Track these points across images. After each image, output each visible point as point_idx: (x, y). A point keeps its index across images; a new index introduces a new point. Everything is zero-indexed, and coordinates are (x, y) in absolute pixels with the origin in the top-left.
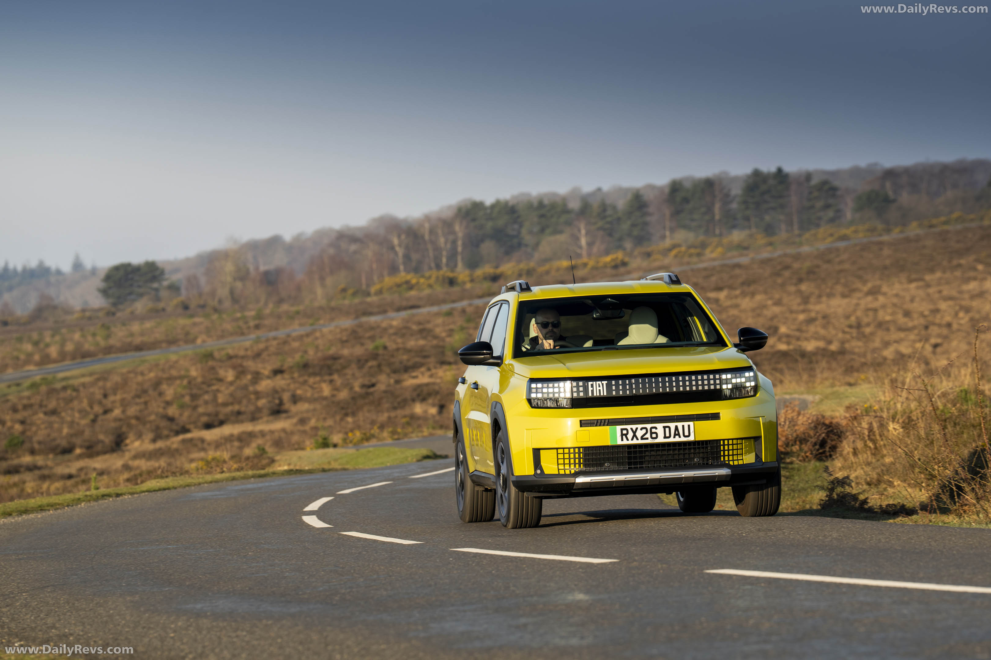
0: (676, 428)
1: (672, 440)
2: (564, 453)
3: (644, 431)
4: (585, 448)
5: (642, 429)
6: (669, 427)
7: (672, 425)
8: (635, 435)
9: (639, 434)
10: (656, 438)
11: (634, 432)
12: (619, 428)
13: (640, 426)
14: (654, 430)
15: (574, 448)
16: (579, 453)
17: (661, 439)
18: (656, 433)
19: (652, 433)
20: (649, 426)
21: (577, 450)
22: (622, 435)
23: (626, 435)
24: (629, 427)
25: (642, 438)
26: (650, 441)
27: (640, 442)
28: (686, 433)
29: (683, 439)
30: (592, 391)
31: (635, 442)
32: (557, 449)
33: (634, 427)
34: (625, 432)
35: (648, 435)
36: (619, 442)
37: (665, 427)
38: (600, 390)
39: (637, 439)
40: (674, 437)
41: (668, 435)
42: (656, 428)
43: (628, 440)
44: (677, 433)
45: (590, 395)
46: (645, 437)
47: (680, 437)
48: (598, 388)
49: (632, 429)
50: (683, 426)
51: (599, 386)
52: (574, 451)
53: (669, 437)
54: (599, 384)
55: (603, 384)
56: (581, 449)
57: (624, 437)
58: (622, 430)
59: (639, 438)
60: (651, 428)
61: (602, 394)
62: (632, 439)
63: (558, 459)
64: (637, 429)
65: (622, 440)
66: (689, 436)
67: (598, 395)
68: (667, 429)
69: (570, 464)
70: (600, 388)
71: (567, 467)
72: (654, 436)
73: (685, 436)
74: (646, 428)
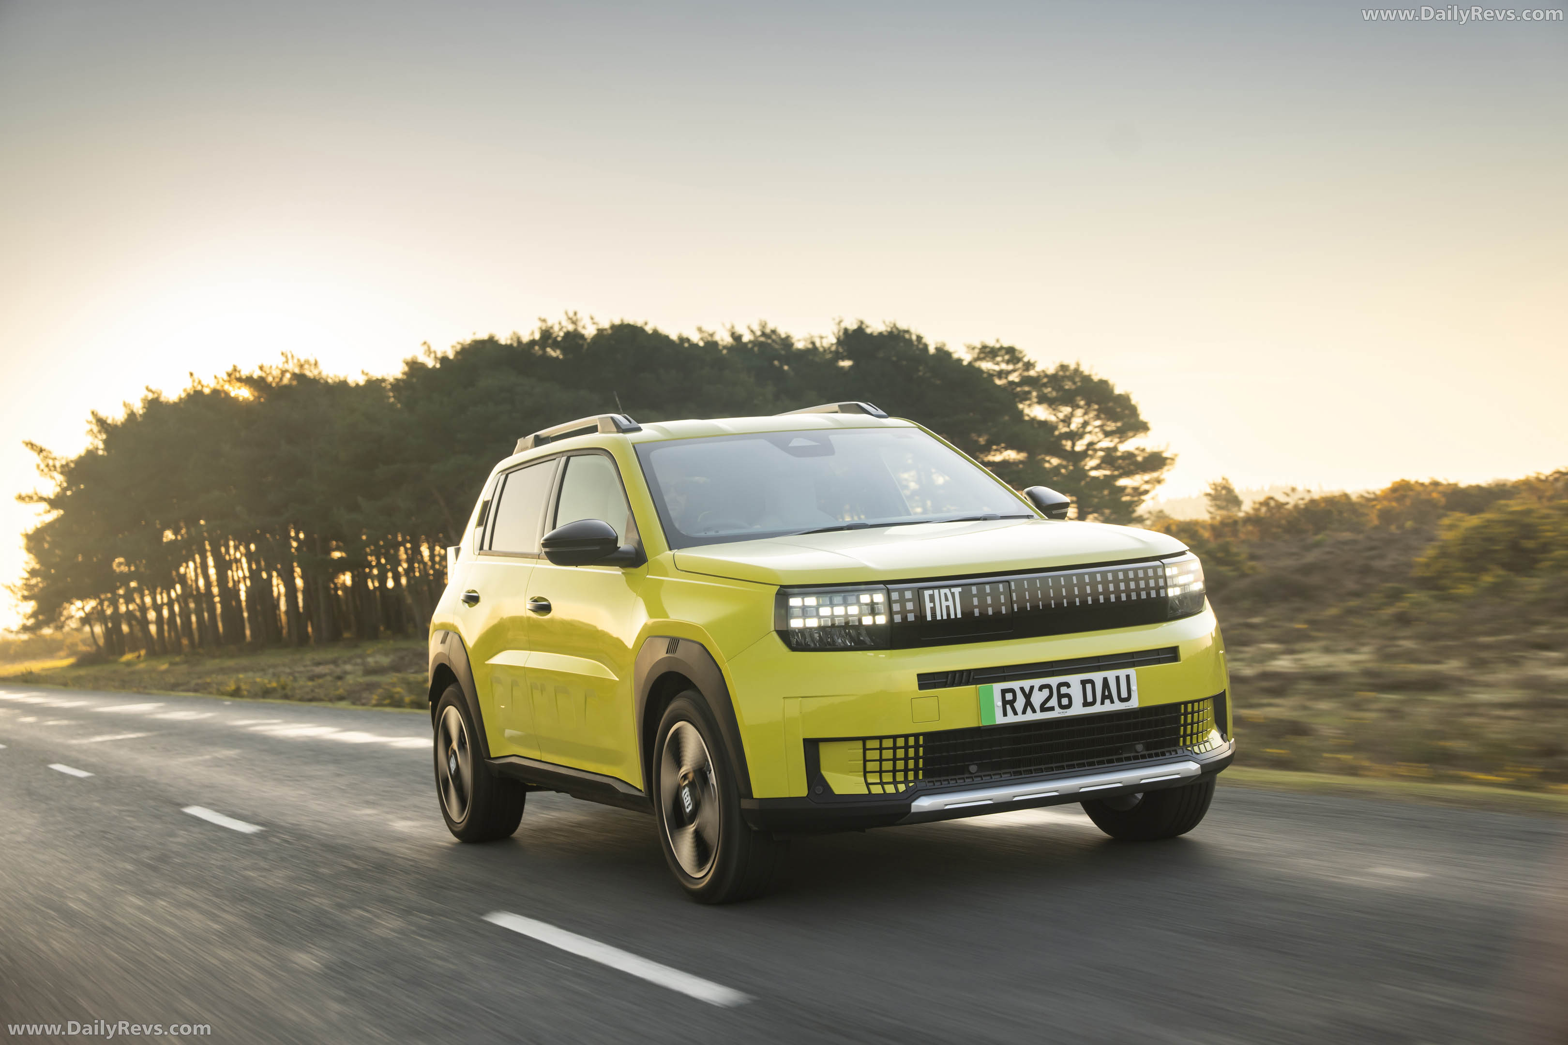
0: (1105, 681)
1: (1097, 709)
2: (881, 749)
3: (1046, 692)
4: (928, 736)
5: (1041, 688)
6: (1092, 682)
7: (1097, 677)
8: (1028, 704)
9: (1038, 698)
10: (1069, 706)
11: (1028, 696)
12: (998, 687)
13: (1037, 682)
14: (1064, 690)
15: (906, 737)
16: (916, 747)
17: (1077, 709)
18: (1068, 696)
19: (1060, 696)
20: (1054, 681)
21: (911, 741)
22: (1005, 702)
23: (1012, 703)
24: (1015, 685)
25: (1043, 709)
26: (1057, 713)
27: (1040, 716)
28: (1124, 695)
29: (1118, 706)
30: (933, 610)
31: (1030, 716)
32: (864, 739)
33: (1026, 684)
34: (1009, 696)
35: (1053, 702)
36: (1000, 720)
37: (1084, 683)
38: (948, 607)
39: (1034, 711)
40: (1102, 703)
41: (1090, 699)
42: (1067, 685)
43: (1015, 713)
44: (1107, 693)
45: (929, 618)
46: (1048, 705)
47: (1112, 702)
48: (944, 604)
49: (1022, 689)
50: (1118, 678)
51: (947, 600)
52: (906, 742)
53: (1094, 703)
54: (946, 594)
55: (953, 594)
56: (921, 738)
57: (1008, 707)
58: (1004, 692)
59: (1037, 707)
60: (1060, 685)
61: (953, 616)
62: (1024, 712)
63: (865, 761)
64: (1032, 688)
65: (1005, 714)
66: (1129, 698)
67: (945, 617)
68: (1089, 687)
69: (894, 771)
70: (947, 603)
71: (887, 778)
72: (1065, 701)
73: (1122, 700)
74: (1048, 686)
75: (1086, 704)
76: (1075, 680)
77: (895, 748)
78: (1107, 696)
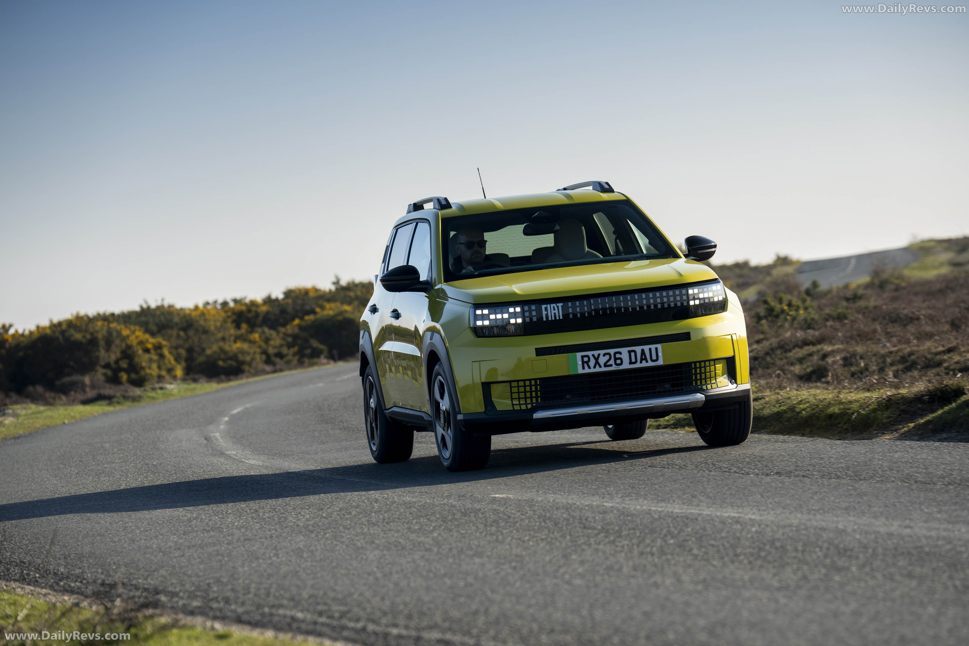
0: (643, 351)
1: (638, 365)
2: (518, 387)
3: (607, 357)
4: (541, 379)
5: (605, 355)
6: (635, 352)
7: (638, 349)
8: (597, 363)
9: (602, 360)
10: (621, 364)
11: (597, 359)
12: (579, 355)
13: (602, 352)
14: (618, 356)
15: (530, 380)
16: (536, 385)
17: (626, 366)
18: (621, 359)
19: (616, 359)
20: (612, 351)
21: (533, 382)
22: (583, 362)
23: (587, 363)
24: (590, 353)
25: (606, 365)
26: (614, 368)
27: (603, 369)
28: (654, 357)
29: (650, 364)
31: (598, 369)
32: (510, 382)
33: (596, 353)
34: (586, 359)
35: (612, 362)
36: (580, 371)
37: (630, 352)
39: (600, 367)
40: (641, 362)
41: (633, 360)
42: (620, 353)
43: (589, 368)
44: (643, 357)
46: (608, 364)
47: (647, 362)
49: (593, 355)
50: (650, 349)
52: (530, 383)
53: (635, 362)
54: (554, 307)
55: (558, 307)
56: (538, 381)
57: (585, 365)
58: (583, 357)
59: (602, 365)
60: (615, 353)
61: (558, 318)
62: (595, 367)
63: (511, 393)
64: (599, 355)
65: (584, 368)
66: (657, 359)
68: (633, 354)
69: (526, 398)
71: (523, 401)
72: (618, 362)
73: (652, 361)
74: (609, 354)
75: (631, 363)
76: (625, 351)
77: (525, 386)
78: (644, 358)
